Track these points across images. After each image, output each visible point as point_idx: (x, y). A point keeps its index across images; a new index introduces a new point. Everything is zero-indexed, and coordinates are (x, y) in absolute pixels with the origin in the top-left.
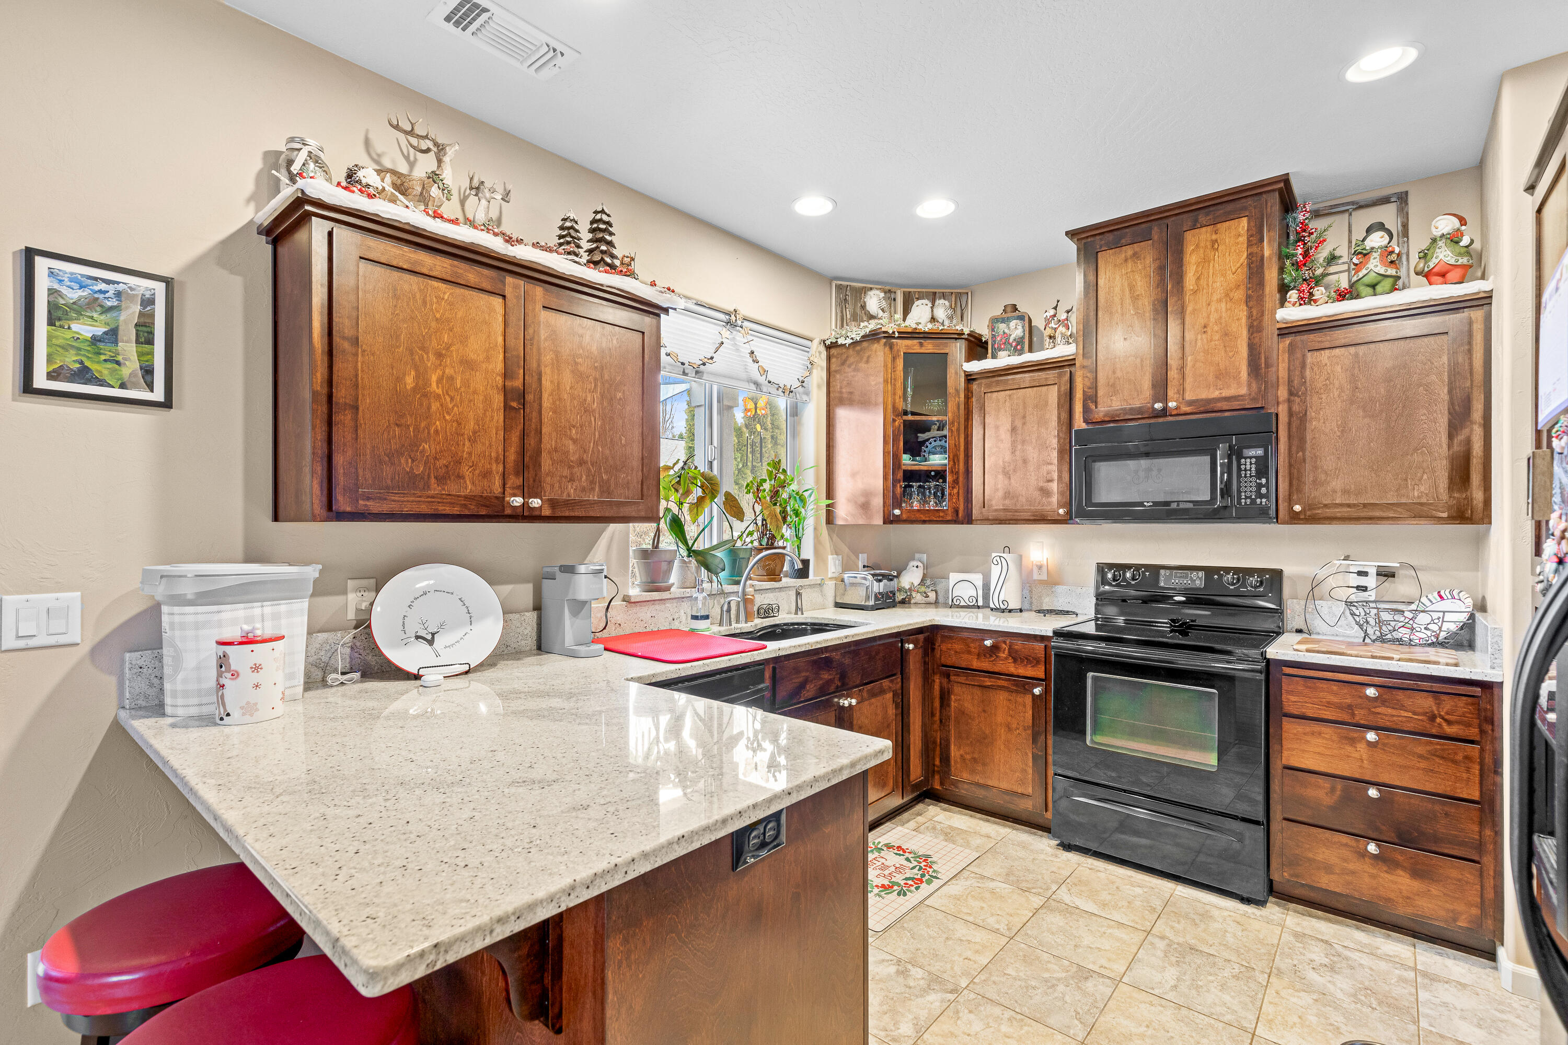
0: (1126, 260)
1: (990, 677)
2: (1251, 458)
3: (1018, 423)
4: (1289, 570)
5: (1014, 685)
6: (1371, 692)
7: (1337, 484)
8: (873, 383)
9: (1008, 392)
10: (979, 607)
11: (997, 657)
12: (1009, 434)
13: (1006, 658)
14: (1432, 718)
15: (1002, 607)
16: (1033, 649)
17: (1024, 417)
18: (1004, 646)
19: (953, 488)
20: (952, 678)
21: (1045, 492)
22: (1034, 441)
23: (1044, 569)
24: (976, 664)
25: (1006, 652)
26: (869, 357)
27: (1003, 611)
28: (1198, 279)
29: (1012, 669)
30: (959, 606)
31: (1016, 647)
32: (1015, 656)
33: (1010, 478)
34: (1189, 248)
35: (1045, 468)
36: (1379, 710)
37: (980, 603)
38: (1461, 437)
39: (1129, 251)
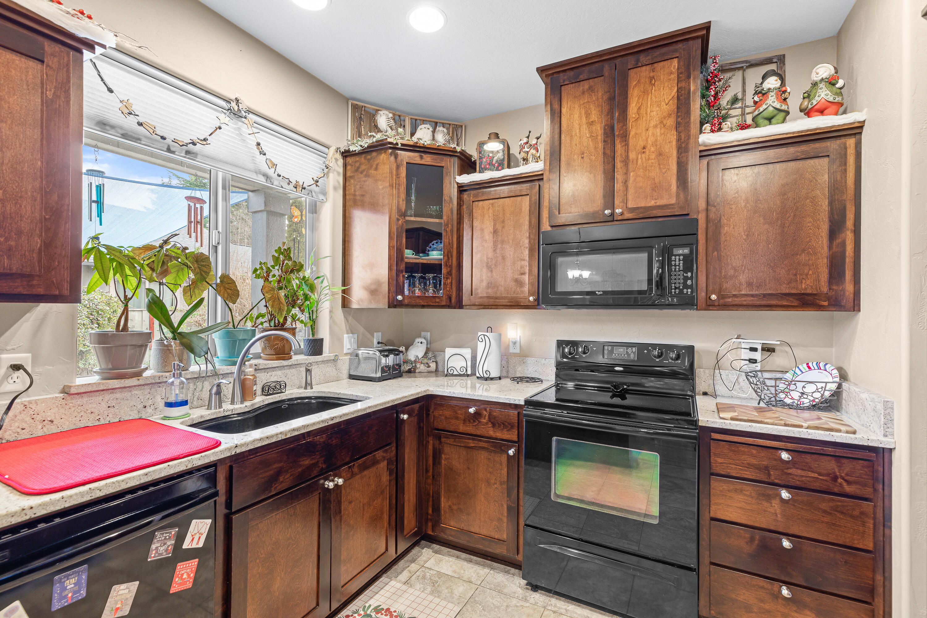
0: (583, 93)
1: (473, 439)
2: (679, 255)
3: (499, 227)
5: (492, 446)
6: (785, 456)
7: (743, 278)
8: (380, 187)
9: (491, 201)
10: (468, 375)
11: (479, 422)
12: (491, 235)
13: (487, 423)
14: (835, 479)
15: (485, 375)
16: (509, 416)
17: (503, 222)
18: (485, 413)
19: (447, 278)
20: (443, 440)
21: (519, 283)
22: (511, 241)
23: (518, 345)
24: (462, 428)
25: (487, 417)
26: (377, 165)
27: (486, 379)
28: (639, 108)
29: (491, 433)
30: (453, 375)
31: (495, 414)
32: (494, 422)
33: (492, 271)
34: (632, 83)
35: (519, 264)
36: (790, 471)
37: (469, 372)
38: (838, 241)
39: (586, 85)
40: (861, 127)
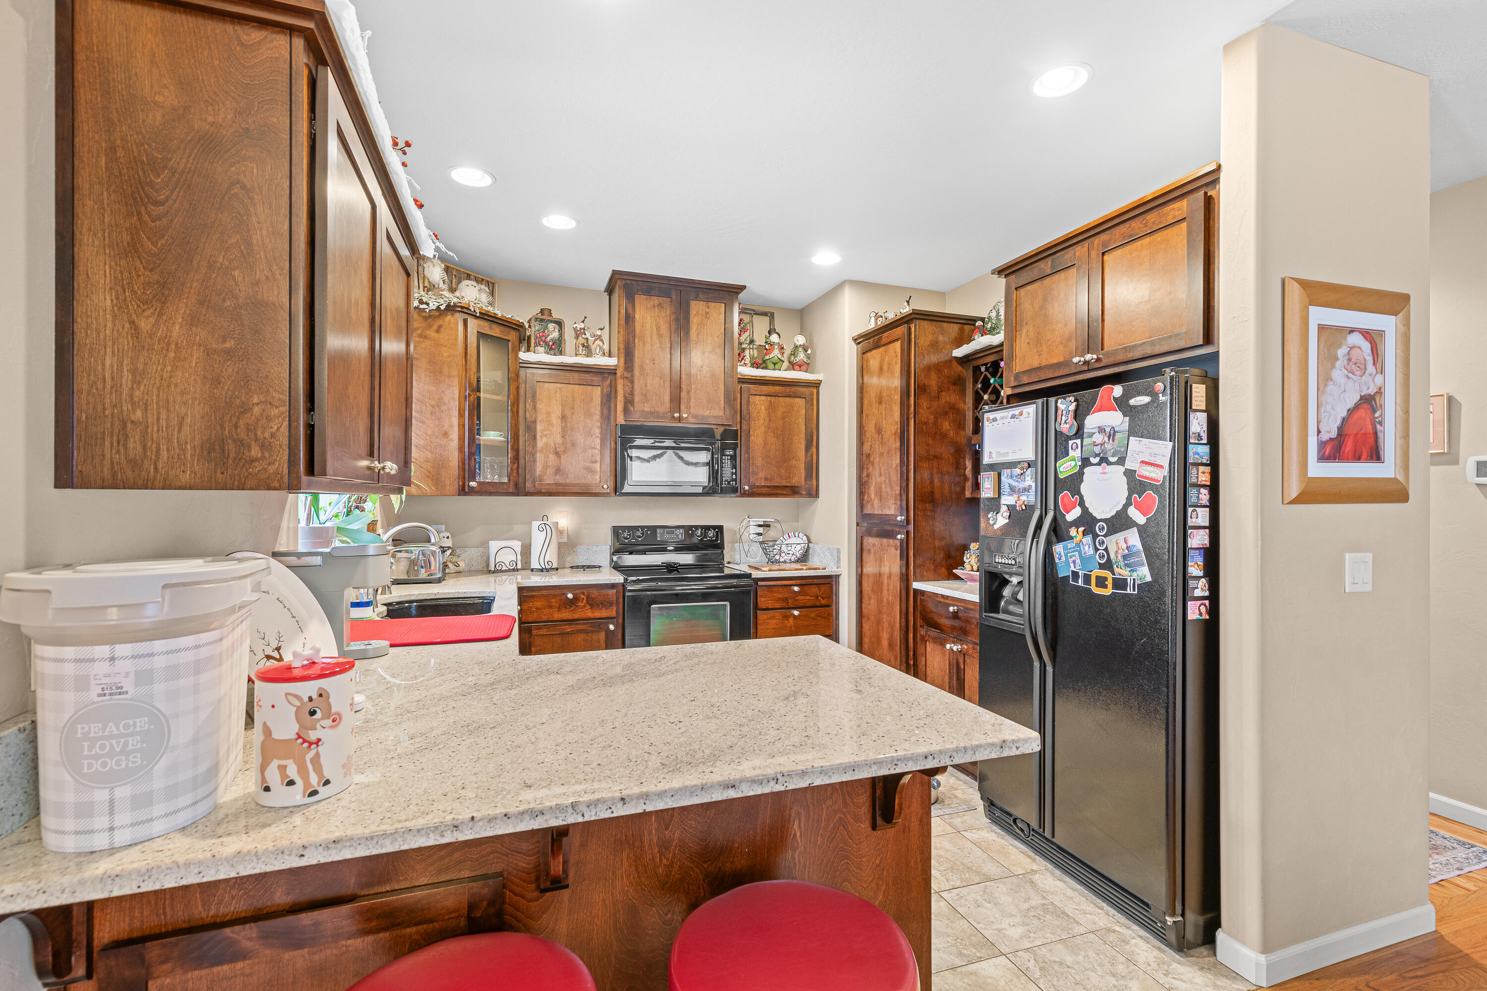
0: (654, 307)
1: (570, 625)
2: (728, 456)
3: (568, 413)
4: (726, 526)
5: (591, 627)
6: (796, 589)
7: (762, 474)
8: (445, 354)
9: (558, 385)
10: (518, 570)
11: (576, 606)
12: (559, 421)
13: (584, 606)
14: (817, 598)
15: (547, 567)
16: (607, 595)
17: (573, 408)
18: (582, 596)
19: (514, 463)
20: (534, 632)
21: (591, 471)
22: (581, 429)
23: (565, 534)
24: (557, 616)
25: (585, 600)
27: (548, 570)
28: (698, 334)
29: (589, 614)
30: (501, 571)
31: (593, 596)
32: (592, 603)
33: (560, 457)
34: (693, 312)
35: (590, 452)
36: (798, 598)
37: (519, 566)
38: (810, 453)
39: (656, 300)
40: (820, 384)
